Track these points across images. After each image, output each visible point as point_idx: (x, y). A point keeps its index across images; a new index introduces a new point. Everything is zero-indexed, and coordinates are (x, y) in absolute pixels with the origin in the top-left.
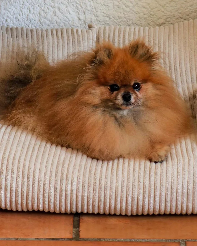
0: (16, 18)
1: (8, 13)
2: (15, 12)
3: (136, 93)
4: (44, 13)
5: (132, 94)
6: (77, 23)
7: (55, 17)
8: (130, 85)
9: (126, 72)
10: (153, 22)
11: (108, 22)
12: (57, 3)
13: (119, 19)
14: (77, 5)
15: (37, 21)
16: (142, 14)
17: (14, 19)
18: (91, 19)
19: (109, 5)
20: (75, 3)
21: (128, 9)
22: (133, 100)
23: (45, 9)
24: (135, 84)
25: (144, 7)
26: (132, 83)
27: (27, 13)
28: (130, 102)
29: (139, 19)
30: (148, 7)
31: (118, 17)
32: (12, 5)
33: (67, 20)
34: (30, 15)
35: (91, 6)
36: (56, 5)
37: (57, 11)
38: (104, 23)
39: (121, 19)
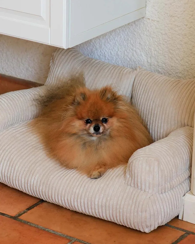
0: (111, 53)
1: (106, 48)
2: (110, 48)
3: (103, 125)
4: (127, 53)
5: (101, 126)
6: (146, 64)
7: (133, 57)
8: (99, 120)
9: (96, 110)
10: (192, 74)
11: (164, 68)
12: (135, 48)
13: (171, 67)
14: (147, 52)
15: (122, 57)
16: (185, 67)
17: (109, 53)
18: (154, 63)
19: (165, 56)
20: (145, 50)
21: (177, 62)
22: (101, 130)
23: (127, 50)
24: (103, 119)
25: (187, 62)
26: (101, 119)
27: (117, 50)
28: (99, 132)
29: (184, 70)
30: (189, 63)
31: (171, 65)
32: (108, 43)
33: (140, 61)
34: (119, 52)
35: (154, 54)
36: (134, 49)
37: (134, 53)
38: (161, 68)
39: (172, 68)
